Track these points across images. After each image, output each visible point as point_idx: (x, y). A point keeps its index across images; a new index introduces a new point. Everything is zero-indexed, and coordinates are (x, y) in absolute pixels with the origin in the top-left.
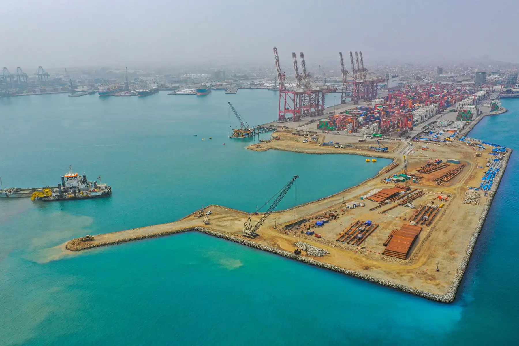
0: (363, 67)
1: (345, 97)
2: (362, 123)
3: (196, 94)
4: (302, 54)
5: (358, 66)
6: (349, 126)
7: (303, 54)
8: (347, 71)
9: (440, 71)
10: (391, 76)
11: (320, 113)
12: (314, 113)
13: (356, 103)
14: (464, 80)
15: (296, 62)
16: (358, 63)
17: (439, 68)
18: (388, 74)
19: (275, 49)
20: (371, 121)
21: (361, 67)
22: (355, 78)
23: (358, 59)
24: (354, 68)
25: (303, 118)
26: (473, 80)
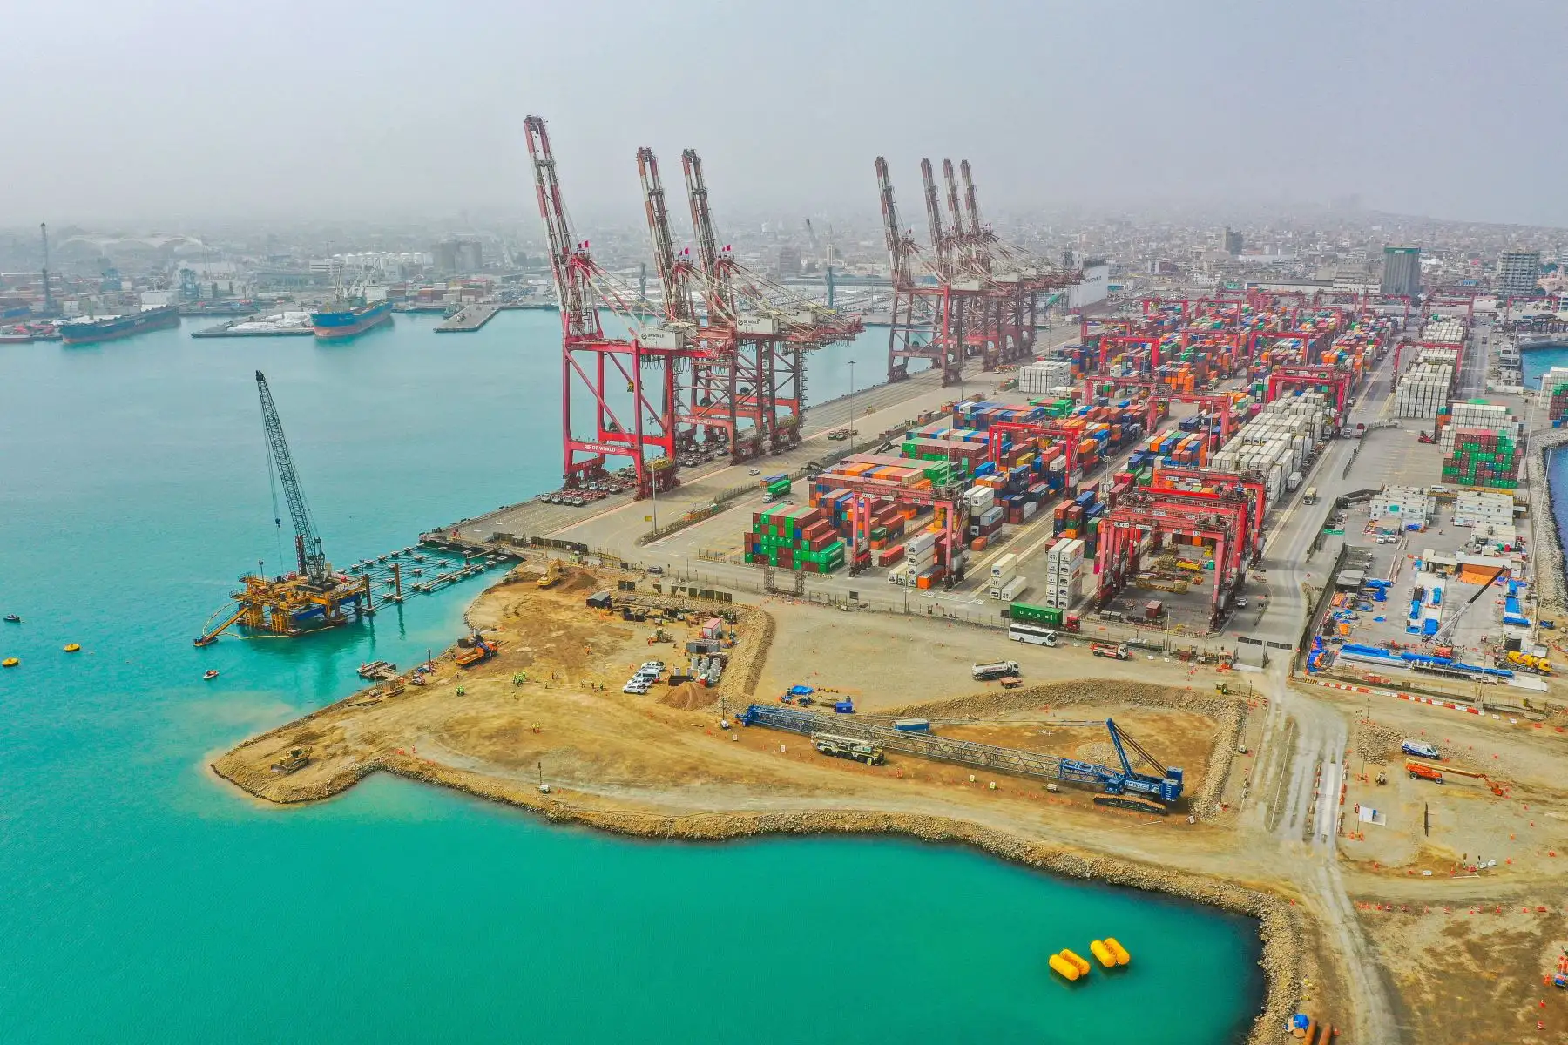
0: (976, 226)
1: (907, 354)
2: (986, 520)
3: (312, 333)
4: (690, 158)
5: (957, 218)
6: (920, 541)
7: (695, 157)
8: (911, 243)
9: (1236, 243)
10: (1081, 263)
11: (784, 439)
12: (755, 443)
13: (952, 378)
14: (1341, 275)
15: (657, 193)
16: (957, 209)
17: (1232, 234)
18: (1071, 254)
19: (534, 125)
20: (1030, 497)
21: (967, 226)
22: (946, 269)
23: (954, 189)
24: (938, 230)
25: (696, 470)
26: (1373, 276)
